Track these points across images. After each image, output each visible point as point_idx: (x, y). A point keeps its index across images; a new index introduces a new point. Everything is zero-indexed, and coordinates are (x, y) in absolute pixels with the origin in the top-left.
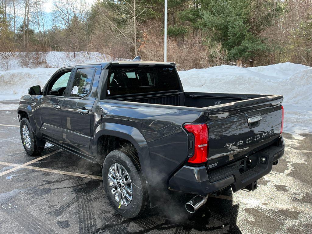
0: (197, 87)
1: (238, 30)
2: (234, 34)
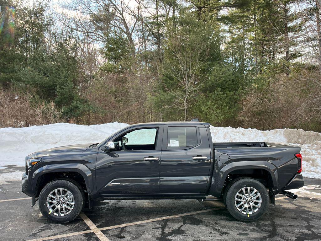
0: (51, 144)
1: (67, 91)
2: (62, 94)
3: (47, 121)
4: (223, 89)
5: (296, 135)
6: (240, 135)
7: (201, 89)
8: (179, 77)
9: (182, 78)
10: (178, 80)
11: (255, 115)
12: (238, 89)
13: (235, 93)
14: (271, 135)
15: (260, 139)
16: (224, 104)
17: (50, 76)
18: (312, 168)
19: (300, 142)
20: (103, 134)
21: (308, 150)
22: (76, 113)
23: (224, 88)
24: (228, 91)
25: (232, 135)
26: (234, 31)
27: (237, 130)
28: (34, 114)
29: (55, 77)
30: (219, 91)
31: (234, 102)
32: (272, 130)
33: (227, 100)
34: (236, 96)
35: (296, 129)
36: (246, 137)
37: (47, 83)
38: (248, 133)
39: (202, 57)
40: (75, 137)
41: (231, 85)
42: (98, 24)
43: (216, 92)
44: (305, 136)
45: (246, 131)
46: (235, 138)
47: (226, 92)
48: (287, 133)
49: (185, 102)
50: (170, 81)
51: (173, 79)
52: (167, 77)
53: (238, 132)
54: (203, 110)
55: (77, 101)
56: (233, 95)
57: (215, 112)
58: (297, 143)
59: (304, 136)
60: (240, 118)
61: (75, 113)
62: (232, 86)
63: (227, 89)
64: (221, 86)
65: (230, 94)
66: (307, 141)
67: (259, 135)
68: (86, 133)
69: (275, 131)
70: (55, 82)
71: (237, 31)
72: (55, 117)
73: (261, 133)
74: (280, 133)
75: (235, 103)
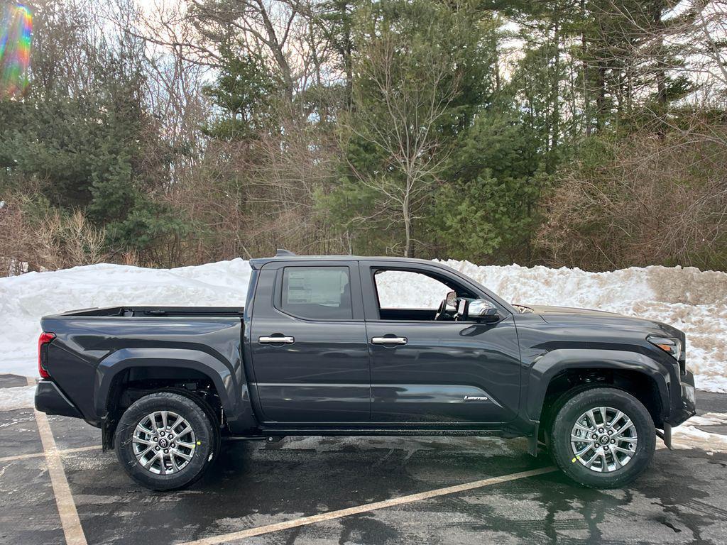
1: (118, 185)
2: (105, 195)
3: (65, 259)
4: (497, 172)
5: (677, 281)
6: (539, 283)
7: (444, 173)
8: (388, 143)
9: (396, 148)
10: (386, 153)
11: (579, 234)
12: (535, 171)
13: (527, 181)
14: (616, 283)
15: (588, 294)
16: (502, 208)
17: (74, 150)
18: (717, 367)
19: (689, 299)
20: (201, 289)
21: (708, 319)
22: (140, 239)
23: (501, 168)
24: (511, 176)
25: (518, 285)
26: (533, 36)
27: (533, 272)
28: (32, 244)
29: (88, 151)
30: (488, 176)
31: (525, 205)
32: (620, 271)
33: (507, 199)
34: (530, 189)
35: (679, 267)
36: (554, 290)
37: (69, 167)
38: (559, 279)
39: (444, 93)
40: (130, 299)
41: (518, 160)
42: (206, 28)
43: (479, 179)
44: (702, 282)
45: (553, 274)
46: (525, 293)
47: (505, 180)
48: (656, 278)
49: (405, 206)
50: (367, 156)
51: (374, 150)
52: (360, 145)
53: (535, 278)
54: (448, 223)
55: (140, 210)
56: (522, 186)
57: (478, 229)
58: (680, 301)
59: (697, 282)
60: (540, 242)
61: (137, 240)
62: (521, 162)
63: (508, 172)
64: (492, 165)
65: (515, 183)
66: (705, 297)
67: (587, 284)
68: (156, 287)
69: (626, 271)
70: (90, 165)
71: (541, 34)
72: (87, 250)
73: (592, 277)
74: (640, 277)
75: (529, 205)
